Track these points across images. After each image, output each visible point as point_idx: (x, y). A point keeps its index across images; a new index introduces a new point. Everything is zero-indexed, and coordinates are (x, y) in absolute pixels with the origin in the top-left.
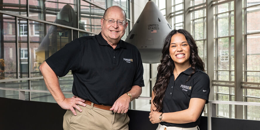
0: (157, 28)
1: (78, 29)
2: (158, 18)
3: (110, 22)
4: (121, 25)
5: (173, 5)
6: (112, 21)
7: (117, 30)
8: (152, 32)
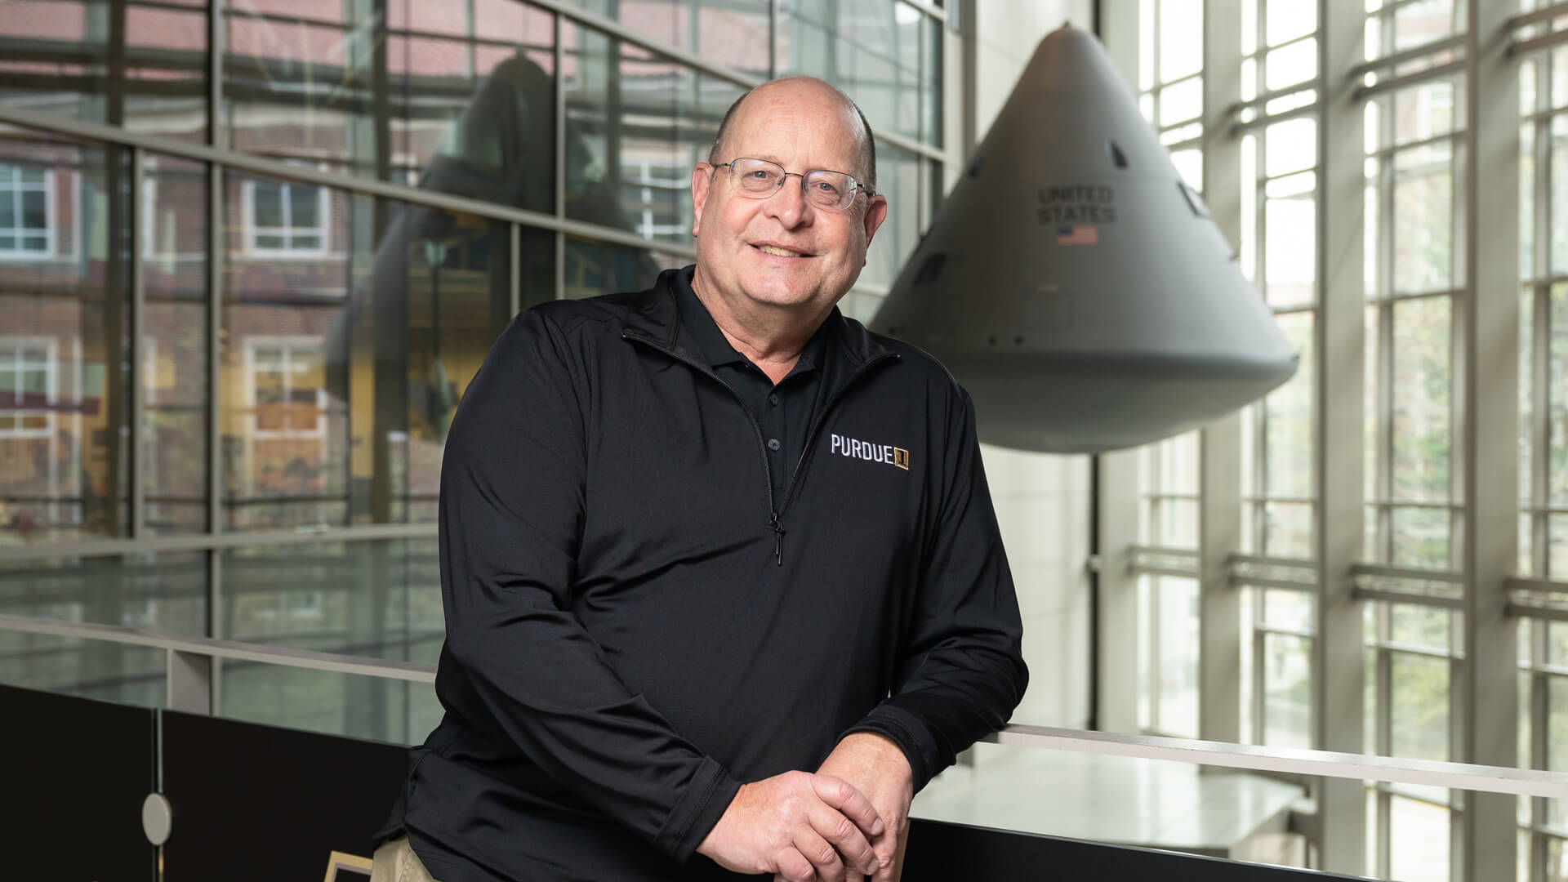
0: (1100, 214)
1: (559, 223)
2: (1107, 148)
3: (756, 183)
4: (830, 204)
5: (1249, 45)
6: (767, 176)
7: (801, 241)
8: (1065, 240)
